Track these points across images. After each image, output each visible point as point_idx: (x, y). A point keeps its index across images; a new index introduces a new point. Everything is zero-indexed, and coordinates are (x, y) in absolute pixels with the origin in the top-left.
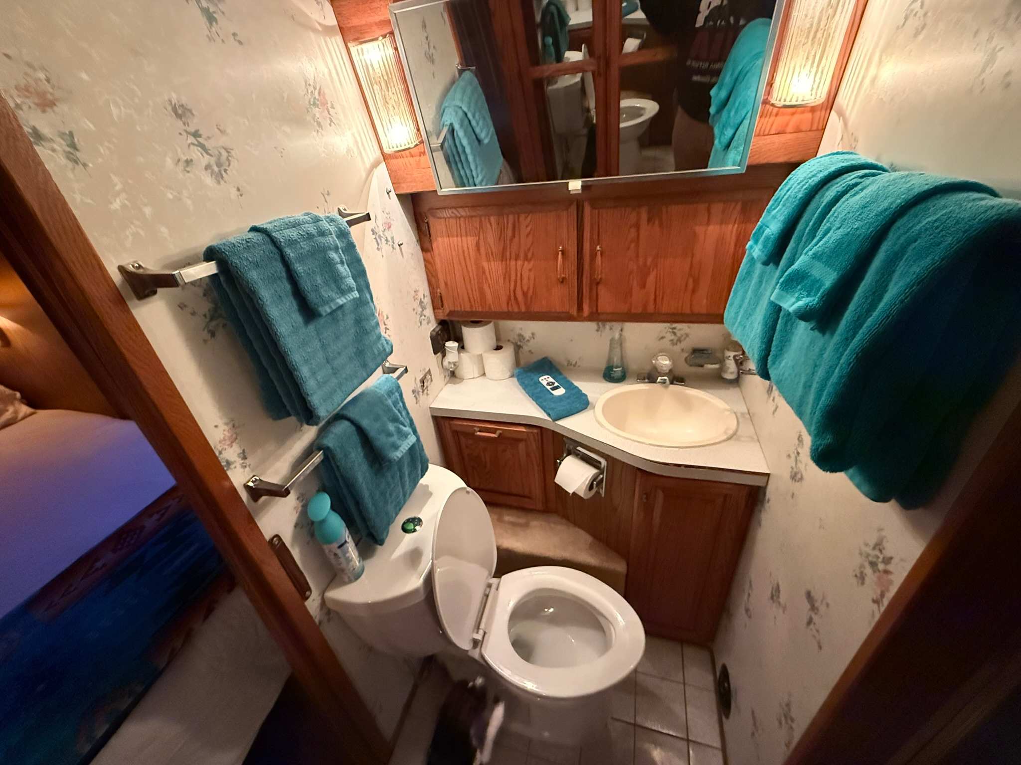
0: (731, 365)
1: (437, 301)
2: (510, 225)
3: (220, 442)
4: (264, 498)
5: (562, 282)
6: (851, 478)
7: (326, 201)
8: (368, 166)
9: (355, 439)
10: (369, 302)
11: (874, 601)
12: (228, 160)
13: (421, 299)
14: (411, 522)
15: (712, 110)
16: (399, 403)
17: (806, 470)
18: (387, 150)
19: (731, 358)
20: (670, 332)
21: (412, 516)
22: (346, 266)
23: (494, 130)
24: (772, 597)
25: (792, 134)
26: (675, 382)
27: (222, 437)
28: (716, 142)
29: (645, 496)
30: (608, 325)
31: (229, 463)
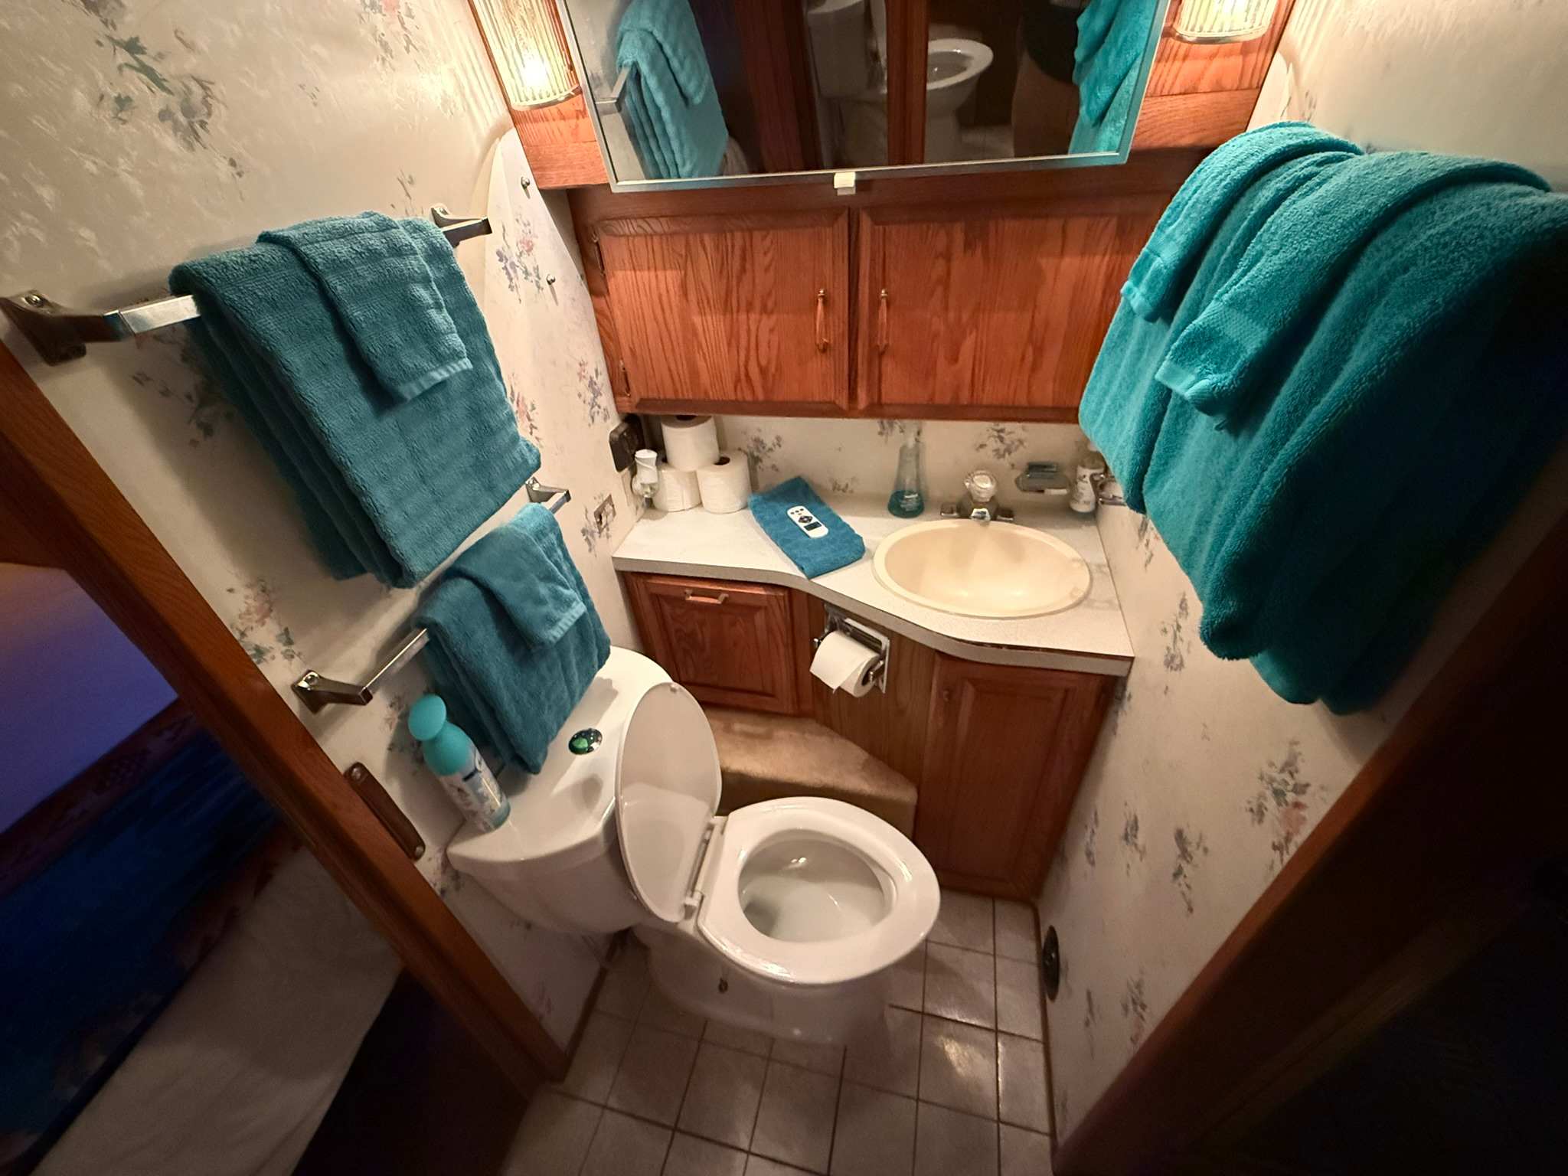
0: (1086, 490)
1: (619, 383)
2: (738, 252)
3: (240, 617)
4: (329, 707)
5: (824, 351)
6: (1257, 666)
7: (408, 195)
8: (484, 132)
9: (483, 610)
10: (493, 380)
11: (1275, 847)
12: (205, 102)
13: (591, 378)
14: (584, 737)
15: (1079, 54)
16: (556, 551)
17: (1189, 652)
18: (515, 104)
19: (1087, 479)
20: (994, 436)
21: (585, 728)
22: (445, 312)
23: (712, 80)
24: (1126, 837)
25: (1210, 95)
26: (999, 517)
27: (244, 610)
28: (1083, 110)
29: (946, 693)
30: (898, 424)
31: (260, 652)
